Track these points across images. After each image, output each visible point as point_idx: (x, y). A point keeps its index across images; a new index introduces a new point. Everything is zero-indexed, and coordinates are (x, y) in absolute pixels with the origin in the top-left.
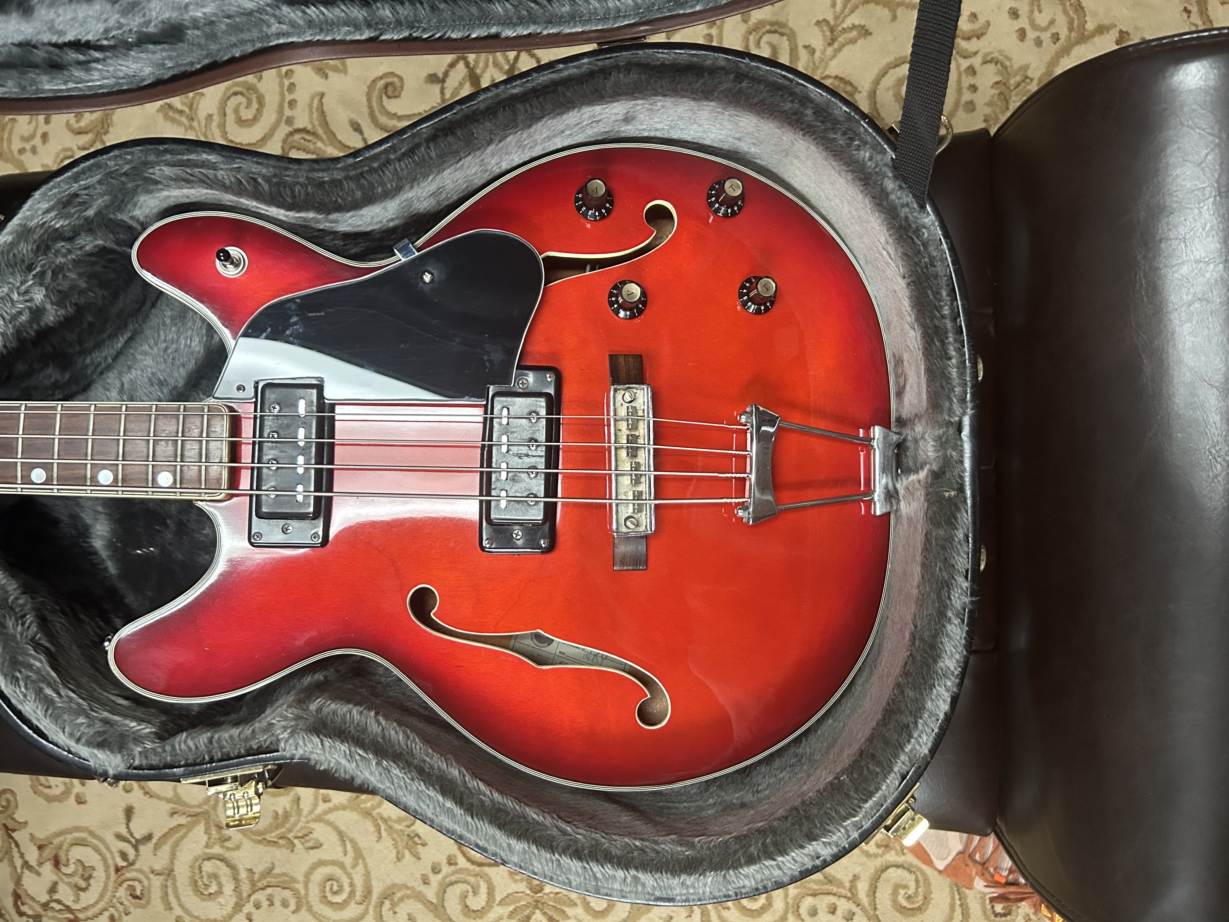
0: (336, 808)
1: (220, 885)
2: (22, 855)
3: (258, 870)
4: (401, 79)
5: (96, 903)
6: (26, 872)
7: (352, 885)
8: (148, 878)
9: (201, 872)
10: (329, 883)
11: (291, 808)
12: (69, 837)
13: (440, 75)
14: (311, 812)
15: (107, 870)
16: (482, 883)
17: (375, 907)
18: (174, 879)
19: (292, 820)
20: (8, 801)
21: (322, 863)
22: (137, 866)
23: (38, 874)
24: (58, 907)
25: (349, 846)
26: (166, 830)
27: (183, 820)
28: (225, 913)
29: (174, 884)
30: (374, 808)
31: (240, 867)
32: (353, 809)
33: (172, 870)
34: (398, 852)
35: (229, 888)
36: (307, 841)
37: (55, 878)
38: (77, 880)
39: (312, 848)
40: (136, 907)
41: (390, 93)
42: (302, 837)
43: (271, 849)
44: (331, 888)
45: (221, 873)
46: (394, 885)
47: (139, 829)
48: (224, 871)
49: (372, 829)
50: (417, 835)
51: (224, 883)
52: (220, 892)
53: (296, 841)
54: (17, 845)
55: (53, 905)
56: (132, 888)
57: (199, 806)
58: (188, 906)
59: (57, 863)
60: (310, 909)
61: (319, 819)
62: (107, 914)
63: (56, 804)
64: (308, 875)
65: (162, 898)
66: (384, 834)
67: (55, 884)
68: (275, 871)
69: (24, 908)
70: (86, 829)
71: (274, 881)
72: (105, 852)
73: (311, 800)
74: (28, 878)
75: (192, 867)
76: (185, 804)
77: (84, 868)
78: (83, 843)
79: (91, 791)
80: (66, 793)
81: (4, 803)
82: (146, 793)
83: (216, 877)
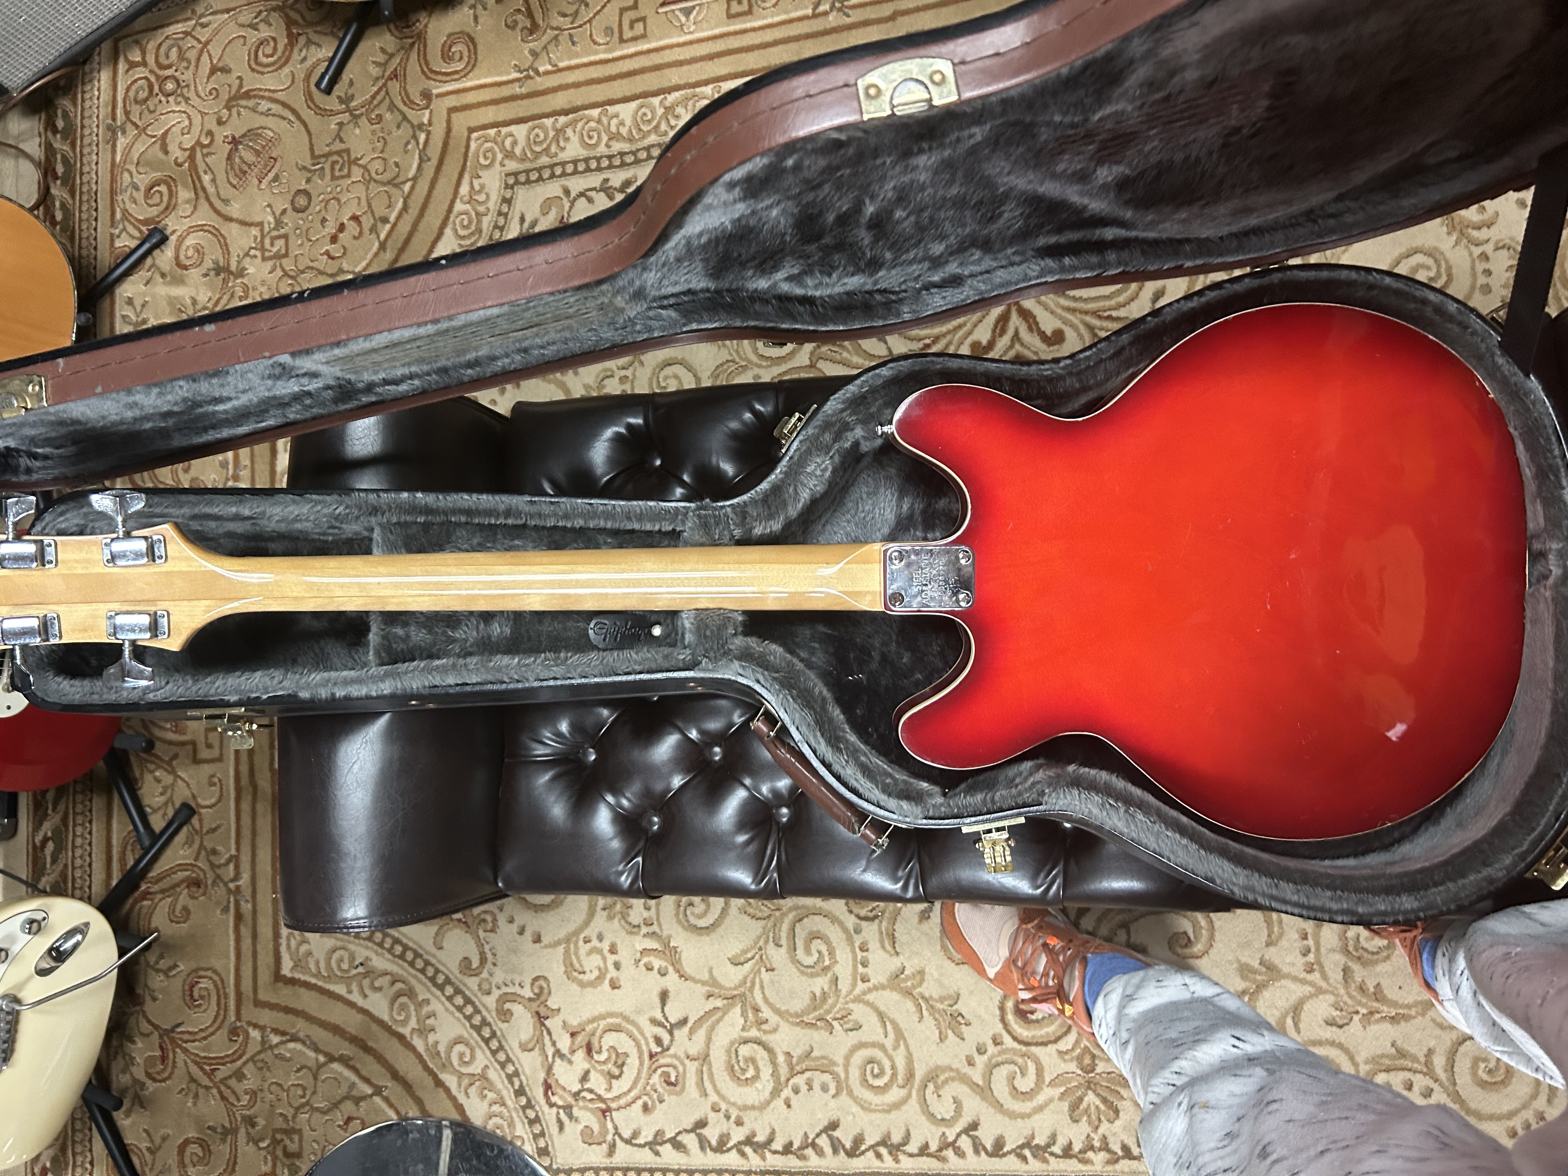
0: (876, 988)
1: (757, 1069)
2: (554, 1044)
3: (796, 1053)
5: (629, 1091)
6: (558, 1060)
7: (893, 1067)
8: (682, 1063)
9: (737, 1056)
10: (869, 1067)
11: (830, 988)
12: (603, 1024)
14: (850, 993)
15: (640, 1057)
16: (1030, 1063)
17: (919, 1090)
18: (710, 1064)
19: (830, 1001)
20: (541, 988)
21: (862, 1045)
22: (672, 1051)
23: (570, 1062)
24: (589, 1096)
25: (889, 1027)
26: (702, 1013)
27: (719, 1003)
28: (762, 1099)
29: (710, 1069)
30: (914, 987)
31: (777, 1050)
32: (892, 989)
33: (707, 1056)
34: (940, 1032)
35: (766, 1072)
36: (845, 1023)
37: (586, 1066)
39: (851, 1030)
40: (670, 1093)
42: (841, 1019)
43: (808, 1031)
44: (872, 1072)
45: (758, 1057)
46: (938, 1067)
47: (674, 1014)
48: (761, 1054)
49: (915, 1010)
50: (960, 1014)
51: (761, 1067)
52: (756, 1077)
53: (835, 1024)
54: (549, 1033)
55: (584, 1094)
56: (666, 1075)
57: (735, 988)
58: (723, 1091)
59: (589, 1049)
60: (850, 1093)
61: (858, 1000)
62: (640, 1103)
63: (589, 989)
64: (847, 1058)
65: (697, 1084)
66: (925, 1013)
67: (587, 1073)
68: (813, 1055)
69: (554, 1099)
70: (621, 1015)
71: (812, 1064)
72: (639, 1037)
73: (849, 980)
74: (559, 1067)
75: (728, 1051)
76: (721, 987)
77: (618, 1055)
78: (617, 1029)
79: (625, 976)
80: (600, 978)
81: (537, 991)
82: (681, 976)
83: (752, 1060)
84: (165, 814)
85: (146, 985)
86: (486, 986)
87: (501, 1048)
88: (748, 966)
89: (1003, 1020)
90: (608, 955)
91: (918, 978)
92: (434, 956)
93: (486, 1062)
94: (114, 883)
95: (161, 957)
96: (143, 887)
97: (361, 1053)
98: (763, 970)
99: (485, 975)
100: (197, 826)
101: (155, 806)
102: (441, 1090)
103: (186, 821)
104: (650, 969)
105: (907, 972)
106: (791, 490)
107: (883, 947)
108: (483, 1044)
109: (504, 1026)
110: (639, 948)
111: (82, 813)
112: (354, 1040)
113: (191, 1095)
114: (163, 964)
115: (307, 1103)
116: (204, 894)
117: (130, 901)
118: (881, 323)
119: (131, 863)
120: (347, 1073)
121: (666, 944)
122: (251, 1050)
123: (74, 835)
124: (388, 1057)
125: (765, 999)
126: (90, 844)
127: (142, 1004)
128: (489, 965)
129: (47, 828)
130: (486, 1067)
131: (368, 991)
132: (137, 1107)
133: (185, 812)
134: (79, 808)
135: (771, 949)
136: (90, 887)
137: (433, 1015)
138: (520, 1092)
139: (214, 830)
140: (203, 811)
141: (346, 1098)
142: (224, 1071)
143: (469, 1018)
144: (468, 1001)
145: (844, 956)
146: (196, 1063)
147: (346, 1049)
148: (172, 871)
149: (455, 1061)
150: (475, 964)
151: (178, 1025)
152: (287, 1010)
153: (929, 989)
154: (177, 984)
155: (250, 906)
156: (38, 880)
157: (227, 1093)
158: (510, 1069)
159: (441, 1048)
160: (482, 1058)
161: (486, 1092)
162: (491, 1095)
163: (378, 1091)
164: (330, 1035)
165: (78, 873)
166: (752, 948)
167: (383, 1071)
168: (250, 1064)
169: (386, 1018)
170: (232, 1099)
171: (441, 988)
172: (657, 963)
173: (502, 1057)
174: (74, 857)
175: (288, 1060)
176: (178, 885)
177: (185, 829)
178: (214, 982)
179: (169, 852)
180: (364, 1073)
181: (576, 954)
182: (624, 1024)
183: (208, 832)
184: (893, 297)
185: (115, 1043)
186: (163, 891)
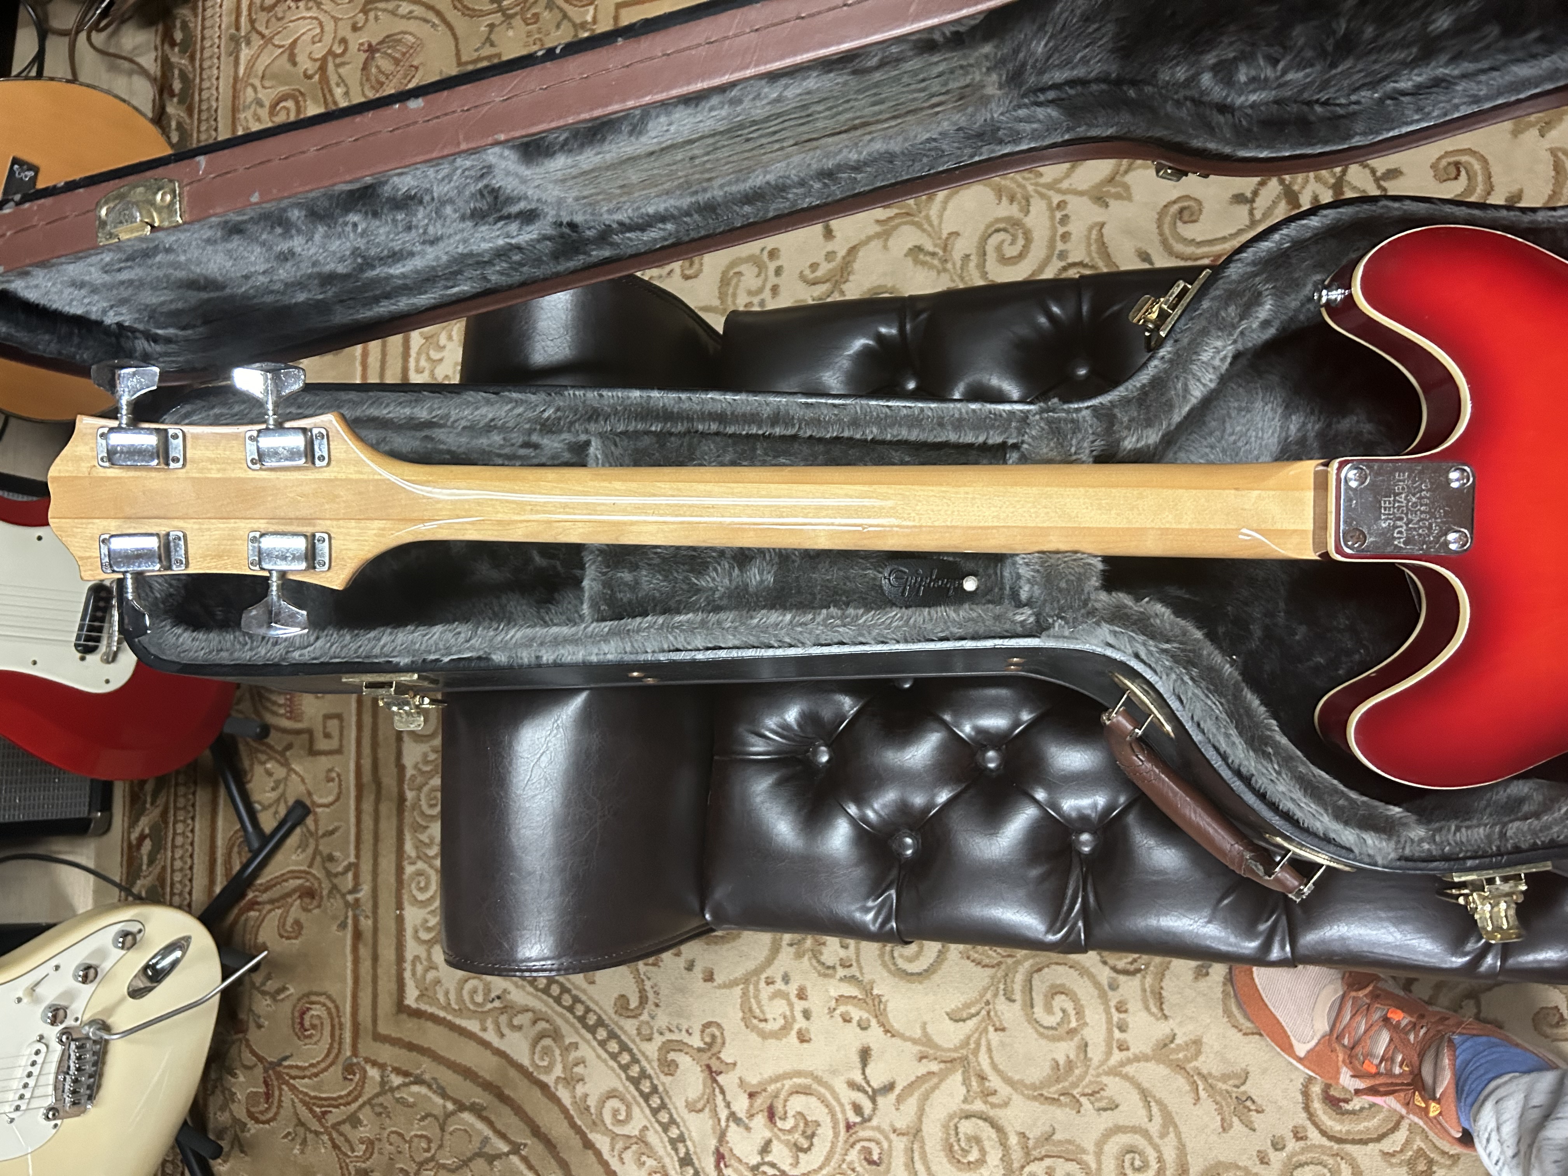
0: (1137, 1059)
1: (983, 1152)
2: (728, 1105)
3: (1033, 1134)
4: (1199, 202)
5: (821, 1168)
6: (732, 1125)
7: (1160, 1160)
8: (887, 1138)
9: (957, 1134)
10: (1128, 1157)
11: (1077, 1056)
12: (788, 1084)
13: (1249, 195)
14: (1103, 1063)
15: (835, 1127)
16: (1343, 1165)
18: (922, 1142)
19: (1077, 1072)
20: (713, 1037)
21: (1118, 1129)
22: (874, 1122)
23: (748, 1129)
24: (771, 1171)
25: (1155, 1109)
26: (913, 1078)
27: (934, 1067)
29: (922, 1147)
30: (1188, 1060)
31: (1009, 1129)
32: (1159, 1061)
33: (919, 1130)
34: (1223, 1120)
35: (994, 1156)
36: (1097, 1100)
37: (768, 1134)
38: (797, 1136)
39: (1105, 1110)
41: (1186, 218)
42: (1092, 1095)
43: (1049, 1108)
44: (1132, 1164)
45: (984, 1136)
46: (1219, 1164)
47: (877, 1075)
48: (988, 1133)
49: (1188, 1088)
50: (1249, 1098)
51: (988, 1149)
52: (981, 1162)
53: (1083, 1100)
54: (723, 1092)
55: (765, 1168)
56: (867, 1152)
57: (956, 1049)
59: (771, 1115)
61: (1114, 1072)
63: (772, 1041)
64: (1100, 1145)
65: (906, 1165)
66: (1203, 1094)
67: (768, 1143)
68: (1055, 1137)
69: (727, 1172)
70: (811, 1074)
71: (1055, 1150)
72: (834, 1103)
73: (1103, 1048)
74: (734, 1133)
75: (946, 1127)
76: (936, 1047)
77: (806, 1123)
78: (805, 1091)
79: (817, 1026)
80: (786, 1028)
81: (708, 1040)
82: (887, 1031)
83: (977, 1140)
84: (276, 813)
85: (251, 1010)
86: (645, 1031)
87: (663, 1106)
88: (971, 1024)
89: (1307, 1108)
90: (794, 999)
91: (1193, 1049)
92: (584, 991)
93: (645, 1122)
94: (218, 890)
95: (269, 977)
96: (250, 895)
97: (496, 1102)
98: (991, 1029)
99: (645, 1017)
100: (312, 827)
101: (266, 803)
102: (590, 1152)
103: (300, 821)
104: (847, 1020)
105: (1177, 1041)
106: (1179, 386)
107: (1147, 1009)
108: (641, 1100)
109: (667, 1080)
110: (834, 993)
111: (185, 808)
112: (487, 1086)
113: (299, 1141)
114: (271, 986)
115: (432, 1159)
116: (319, 906)
117: (236, 911)
118: (1318, 150)
119: (237, 867)
120: (480, 1125)
121: (868, 991)
122: (370, 1090)
123: (175, 834)
124: (528, 1108)
125: (994, 1066)
126: (192, 844)
127: (245, 1031)
128: (650, 1006)
129: (144, 824)
130: (645, 1128)
131: (506, 1030)
132: (236, 1151)
133: (299, 812)
134: (181, 802)
135: (1001, 1004)
136: (190, 893)
137: (581, 1062)
138: (686, 1161)
139: (332, 833)
140: (319, 810)
141: (478, 1155)
142: (336, 1115)
143: (625, 1068)
144: (624, 1047)
145: (1095, 1016)
146: (305, 1104)
147: (480, 1097)
148: (283, 879)
149: (608, 1119)
150: (634, 1003)
151: (286, 1058)
152: (411, 1047)
153: (1207, 1063)
154: (286, 1008)
155: (370, 922)
156: (133, 883)
157: (340, 1141)
158: (674, 1132)
159: (592, 1102)
160: (640, 1118)
161: (644, 1158)
162: (650, 1163)
163: (516, 1149)
164: (460, 1079)
165: (178, 877)
166: (977, 1001)
167: (522, 1125)
168: (368, 1107)
169: (526, 1062)
170: (345, 1148)
171: (592, 1030)
172: (856, 1014)
173: (664, 1117)
174: (173, 859)
175: (411, 1106)
176: (289, 895)
177: (298, 831)
178: (328, 1009)
179: (279, 857)
180: (499, 1126)
181: (756, 997)
182: (815, 1086)
183: (324, 835)
184: (1340, 111)
185: (213, 1076)
186: (272, 901)
